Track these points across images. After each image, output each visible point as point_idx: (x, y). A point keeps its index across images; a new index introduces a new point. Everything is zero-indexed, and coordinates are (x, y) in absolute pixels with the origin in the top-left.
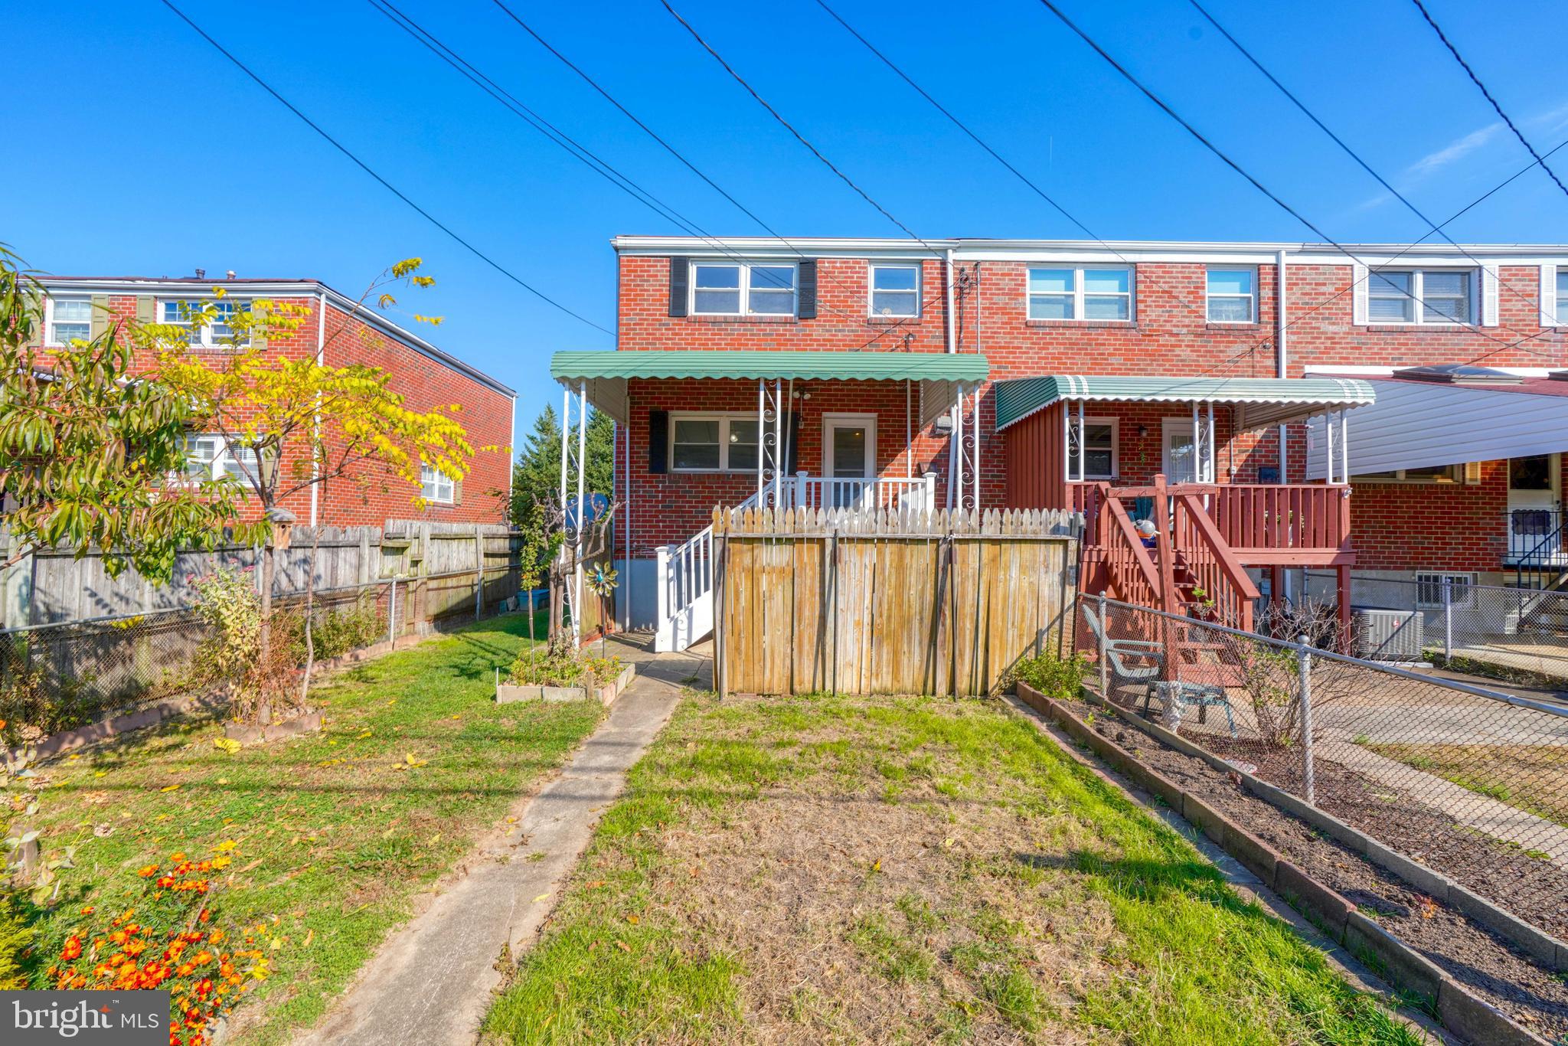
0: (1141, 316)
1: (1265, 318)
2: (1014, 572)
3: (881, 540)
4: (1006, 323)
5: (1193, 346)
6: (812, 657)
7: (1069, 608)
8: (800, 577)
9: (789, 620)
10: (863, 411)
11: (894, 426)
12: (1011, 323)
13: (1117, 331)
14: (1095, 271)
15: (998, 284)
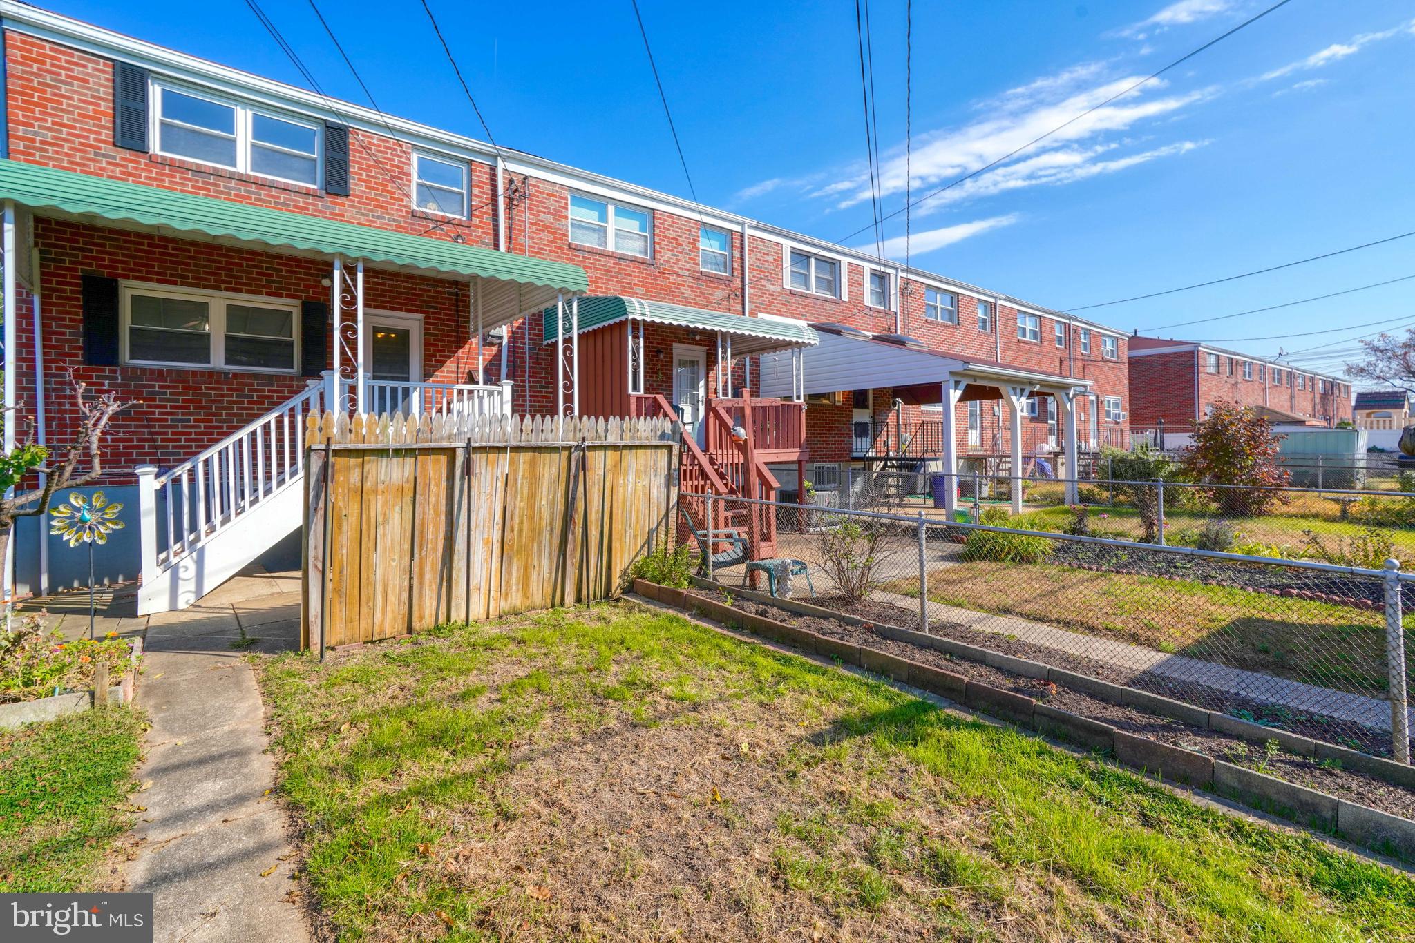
0: (657, 256)
1: (736, 273)
2: (631, 477)
3: (515, 449)
4: (552, 242)
5: (692, 287)
6: (435, 587)
7: (673, 506)
8: (423, 494)
9: (407, 546)
10: (408, 311)
11: (443, 330)
12: (556, 243)
13: (639, 266)
14: (625, 209)
15: (544, 203)
